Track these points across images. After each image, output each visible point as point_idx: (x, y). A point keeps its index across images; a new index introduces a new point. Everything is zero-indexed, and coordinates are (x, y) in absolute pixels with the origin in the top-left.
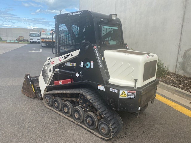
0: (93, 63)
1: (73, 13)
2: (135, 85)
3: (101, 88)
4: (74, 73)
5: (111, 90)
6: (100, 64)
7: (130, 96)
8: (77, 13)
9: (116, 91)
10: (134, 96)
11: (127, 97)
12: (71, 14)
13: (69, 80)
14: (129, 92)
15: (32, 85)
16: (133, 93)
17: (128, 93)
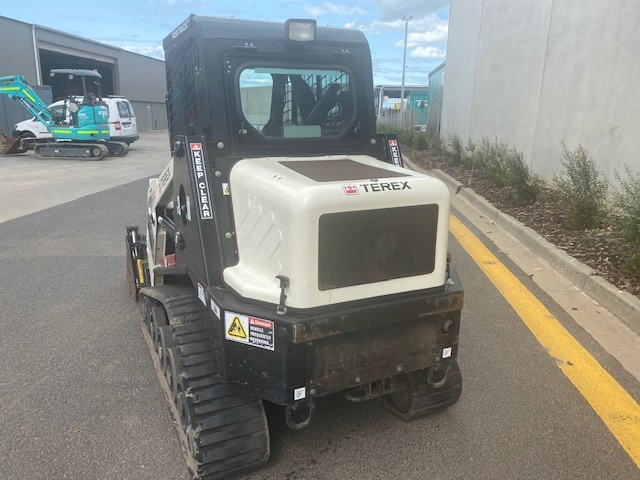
0: (189, 204)
2: (283, 297)
6: (205, 207)
7: (256, 340)
9: (218, 313)
10: (271, 342)
11: (246, 341)
14: (252, 322)
15: (139, 261)
16: (266, 331)
17: (250, 325)
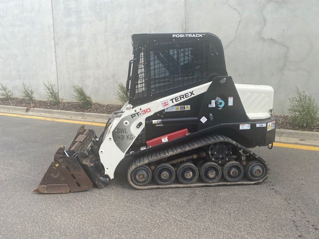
0: (232, 99)
1: (187, 35)
3: (245, 127)
4: (197, 118)
5: (258, 125)
7: (272, 127)
8: (194, 36)
9: (264, 125)
12: (182, 36)
13: (186, 131)
17: (271, 124)
